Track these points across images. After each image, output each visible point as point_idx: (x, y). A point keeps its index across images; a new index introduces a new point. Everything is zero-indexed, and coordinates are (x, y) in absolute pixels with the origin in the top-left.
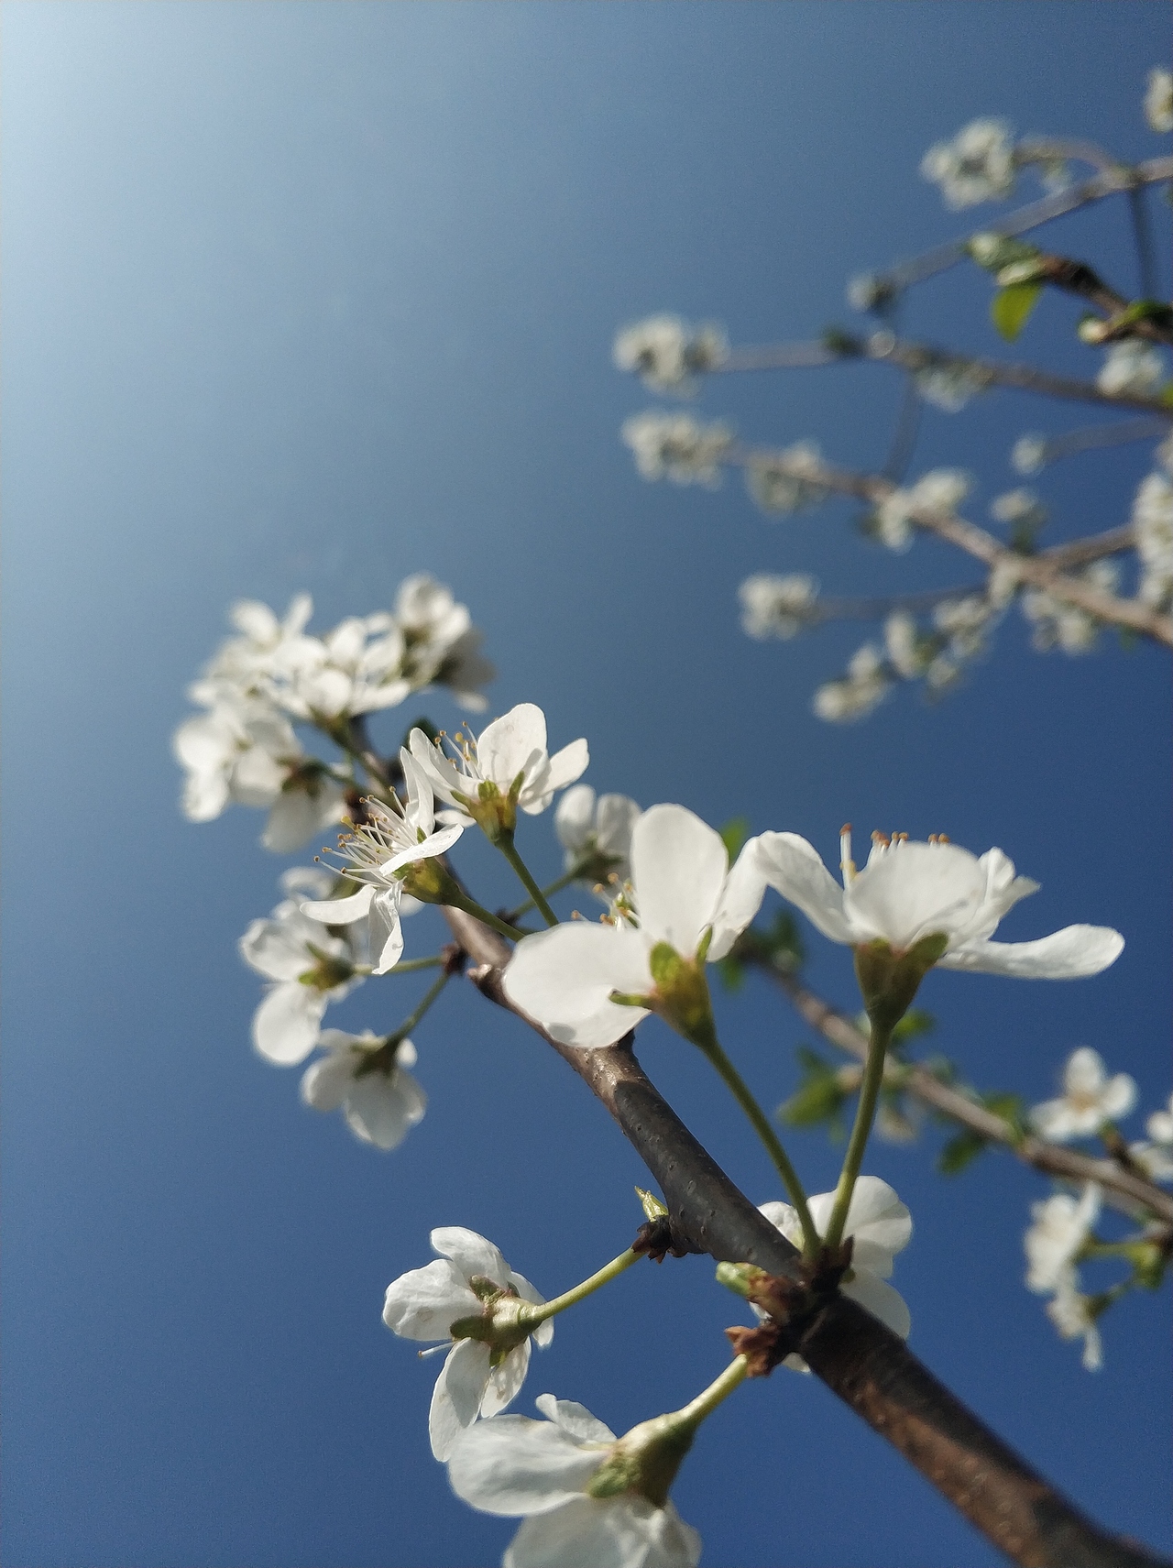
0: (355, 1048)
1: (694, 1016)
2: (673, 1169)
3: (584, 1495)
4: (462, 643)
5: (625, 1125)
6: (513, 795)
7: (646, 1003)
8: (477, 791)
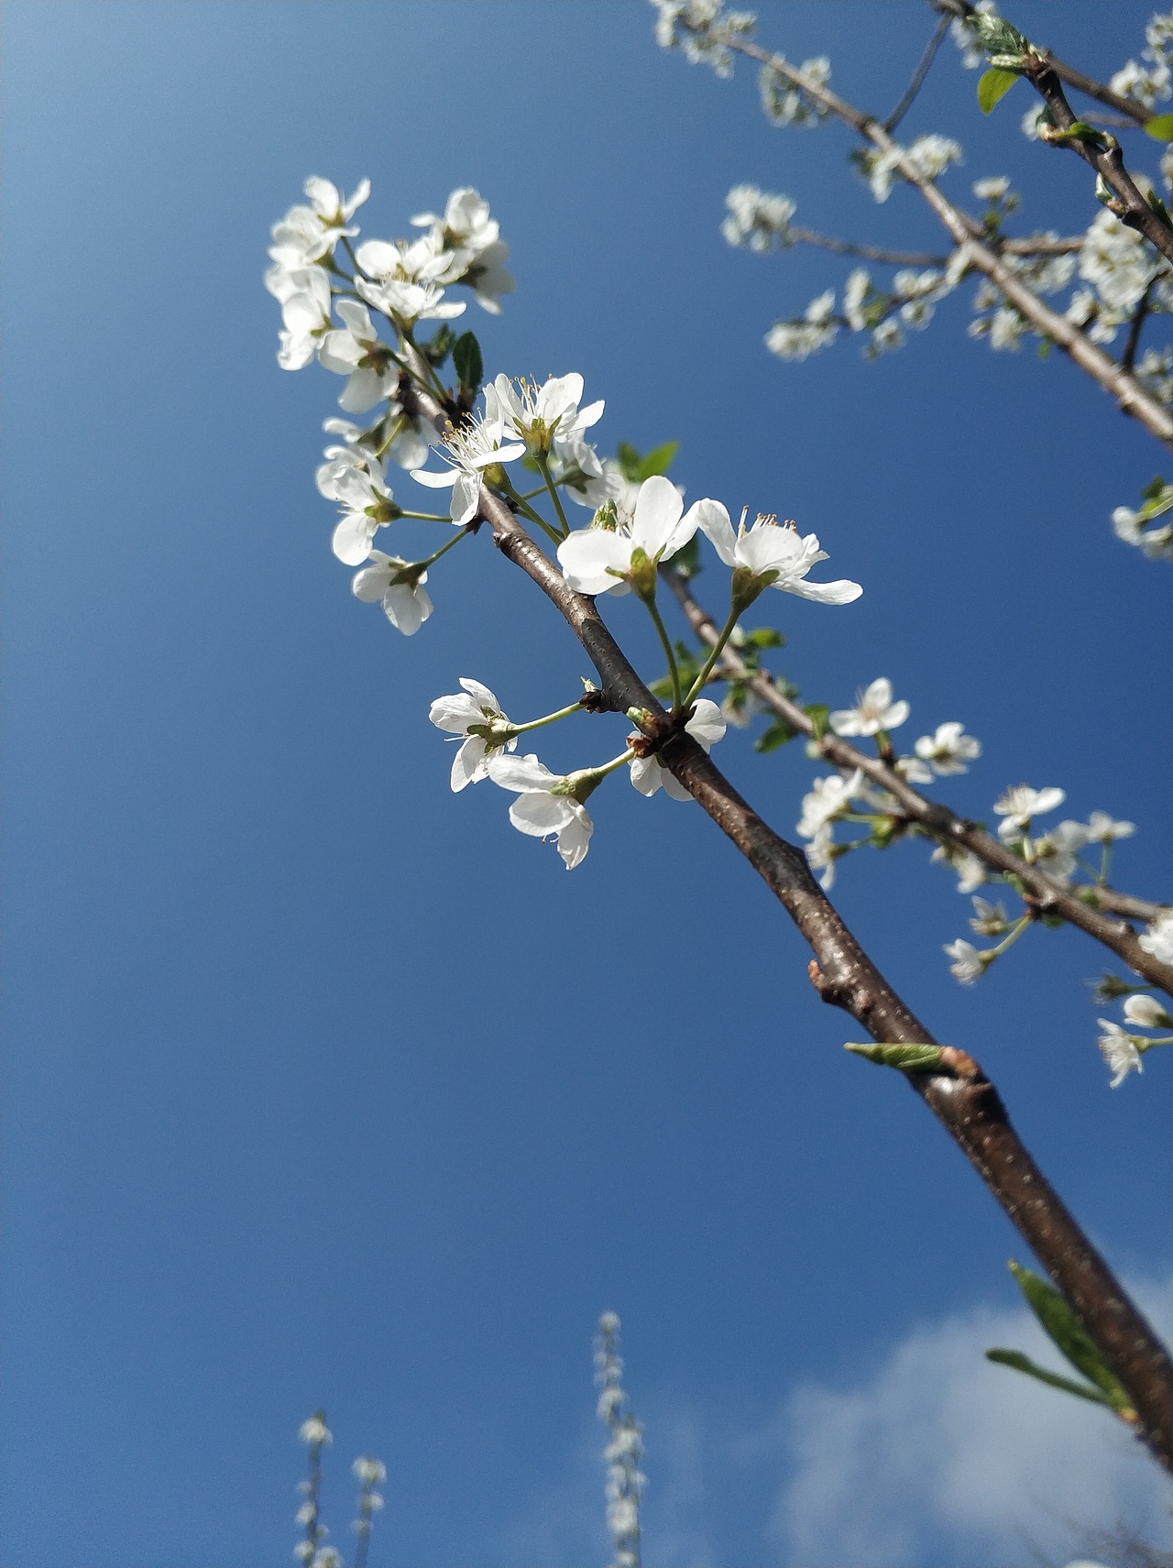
0: (392, 565)
1: (646, 587)
2: (608, 666)
3: (549, 793)
4: (490, 251)
5: (585, 641)
6: (552, 429)
7: (623, 576)
8: (531, 422)
